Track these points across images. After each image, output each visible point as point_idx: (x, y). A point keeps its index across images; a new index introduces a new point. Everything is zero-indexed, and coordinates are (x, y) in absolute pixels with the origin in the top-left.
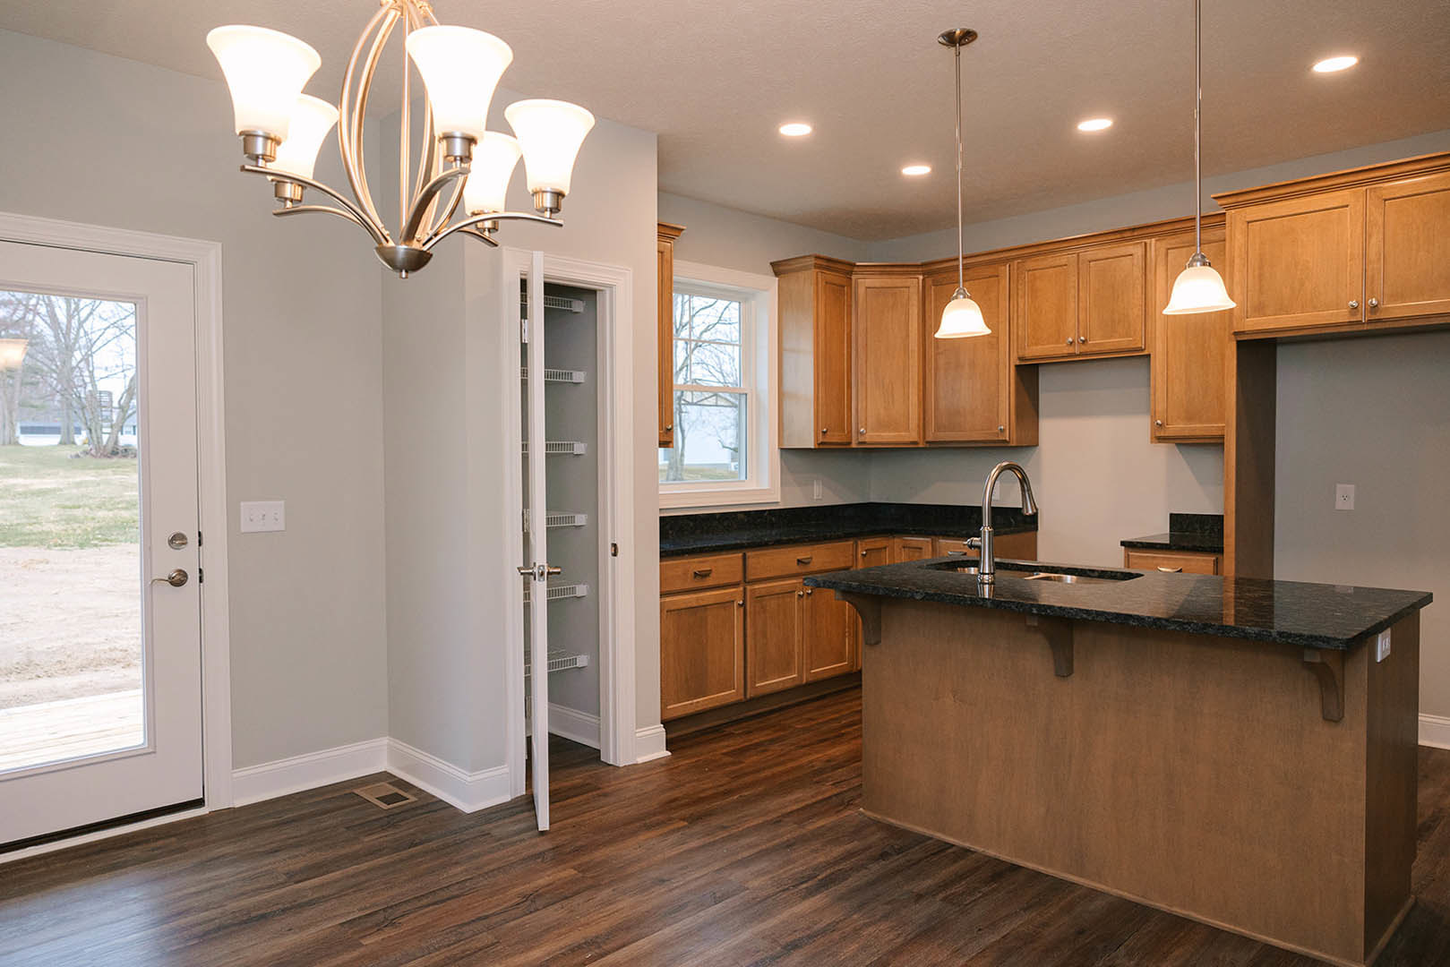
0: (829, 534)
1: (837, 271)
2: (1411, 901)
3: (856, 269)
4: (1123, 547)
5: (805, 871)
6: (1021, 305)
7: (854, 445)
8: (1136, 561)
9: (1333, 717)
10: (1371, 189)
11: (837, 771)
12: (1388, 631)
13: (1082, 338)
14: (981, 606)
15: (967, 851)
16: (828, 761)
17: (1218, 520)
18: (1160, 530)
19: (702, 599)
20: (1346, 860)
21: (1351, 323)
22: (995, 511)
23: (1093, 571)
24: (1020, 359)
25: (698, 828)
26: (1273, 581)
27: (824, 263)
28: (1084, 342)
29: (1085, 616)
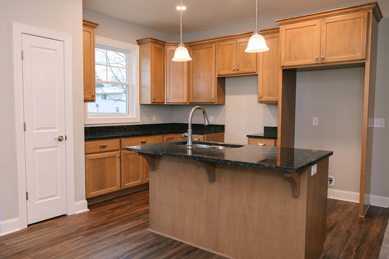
0: (153, 133)
1: (159, 44)
2: (323, 255)
3: (166, 44)
4: (248, 137)
5: (120, 254)
6: (219, 58)
7: (165, 103)
8: (251, 142)
9: (296, 195)
10: (323, 19)
11: (146, 215)
12: (316, 165)
13: (237, 68)
14: (180, 157)
15: (181, 243)
16: (145, 211)
17: (276, 128)
18: (261, 132)
19: (103, 155)
20: (299, 245)
21: (316, 64)
22: (193, 125)
23: (229, 145)
24: (219, 75)
25: (87, 239)
26: (294, 149)
27: (154, 41)
28: (238, 70)
29: (213, 161)
